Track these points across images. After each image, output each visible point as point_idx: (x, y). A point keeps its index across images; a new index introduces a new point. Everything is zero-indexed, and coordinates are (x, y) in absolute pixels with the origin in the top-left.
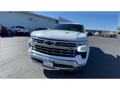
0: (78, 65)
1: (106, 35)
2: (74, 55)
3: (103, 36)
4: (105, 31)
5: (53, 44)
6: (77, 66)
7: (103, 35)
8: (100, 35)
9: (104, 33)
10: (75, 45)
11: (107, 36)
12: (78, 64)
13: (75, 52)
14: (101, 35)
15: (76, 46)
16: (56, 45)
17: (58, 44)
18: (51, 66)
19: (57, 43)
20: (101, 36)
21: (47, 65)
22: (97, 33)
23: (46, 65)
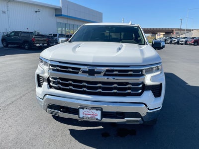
0: (149, 111)
1: (184, 40)
2: (140, 91)
3: (178, 43)
4: (180, 30)
5: (99, 73)
6: (147, 113)
7: (176, 40)
8: (169, 41)
9: (178, 33)
10: (140, 73)
11: (186, 43)
12: (149, 109)
13: (141, 86)
14: (171, 41)
15: (142, 75)
16: (105, 75)
17: (108, 73)
18: (96, 117)
19: (107, 71)
20: (171, 43)
21: (87, 116)
22: (162, 36)
23: (84, 116)
